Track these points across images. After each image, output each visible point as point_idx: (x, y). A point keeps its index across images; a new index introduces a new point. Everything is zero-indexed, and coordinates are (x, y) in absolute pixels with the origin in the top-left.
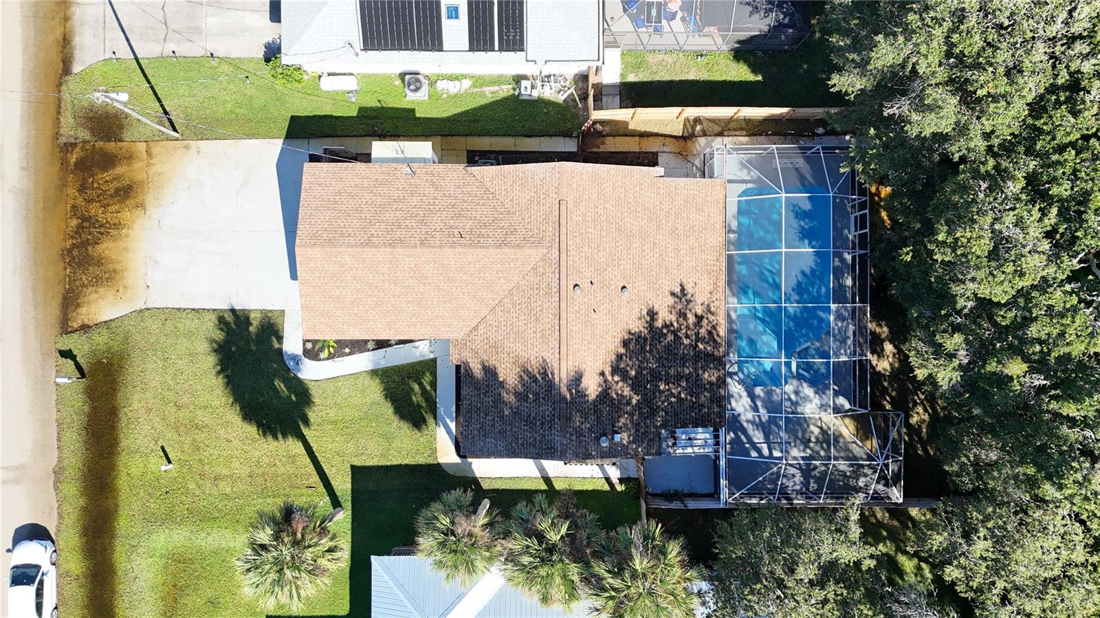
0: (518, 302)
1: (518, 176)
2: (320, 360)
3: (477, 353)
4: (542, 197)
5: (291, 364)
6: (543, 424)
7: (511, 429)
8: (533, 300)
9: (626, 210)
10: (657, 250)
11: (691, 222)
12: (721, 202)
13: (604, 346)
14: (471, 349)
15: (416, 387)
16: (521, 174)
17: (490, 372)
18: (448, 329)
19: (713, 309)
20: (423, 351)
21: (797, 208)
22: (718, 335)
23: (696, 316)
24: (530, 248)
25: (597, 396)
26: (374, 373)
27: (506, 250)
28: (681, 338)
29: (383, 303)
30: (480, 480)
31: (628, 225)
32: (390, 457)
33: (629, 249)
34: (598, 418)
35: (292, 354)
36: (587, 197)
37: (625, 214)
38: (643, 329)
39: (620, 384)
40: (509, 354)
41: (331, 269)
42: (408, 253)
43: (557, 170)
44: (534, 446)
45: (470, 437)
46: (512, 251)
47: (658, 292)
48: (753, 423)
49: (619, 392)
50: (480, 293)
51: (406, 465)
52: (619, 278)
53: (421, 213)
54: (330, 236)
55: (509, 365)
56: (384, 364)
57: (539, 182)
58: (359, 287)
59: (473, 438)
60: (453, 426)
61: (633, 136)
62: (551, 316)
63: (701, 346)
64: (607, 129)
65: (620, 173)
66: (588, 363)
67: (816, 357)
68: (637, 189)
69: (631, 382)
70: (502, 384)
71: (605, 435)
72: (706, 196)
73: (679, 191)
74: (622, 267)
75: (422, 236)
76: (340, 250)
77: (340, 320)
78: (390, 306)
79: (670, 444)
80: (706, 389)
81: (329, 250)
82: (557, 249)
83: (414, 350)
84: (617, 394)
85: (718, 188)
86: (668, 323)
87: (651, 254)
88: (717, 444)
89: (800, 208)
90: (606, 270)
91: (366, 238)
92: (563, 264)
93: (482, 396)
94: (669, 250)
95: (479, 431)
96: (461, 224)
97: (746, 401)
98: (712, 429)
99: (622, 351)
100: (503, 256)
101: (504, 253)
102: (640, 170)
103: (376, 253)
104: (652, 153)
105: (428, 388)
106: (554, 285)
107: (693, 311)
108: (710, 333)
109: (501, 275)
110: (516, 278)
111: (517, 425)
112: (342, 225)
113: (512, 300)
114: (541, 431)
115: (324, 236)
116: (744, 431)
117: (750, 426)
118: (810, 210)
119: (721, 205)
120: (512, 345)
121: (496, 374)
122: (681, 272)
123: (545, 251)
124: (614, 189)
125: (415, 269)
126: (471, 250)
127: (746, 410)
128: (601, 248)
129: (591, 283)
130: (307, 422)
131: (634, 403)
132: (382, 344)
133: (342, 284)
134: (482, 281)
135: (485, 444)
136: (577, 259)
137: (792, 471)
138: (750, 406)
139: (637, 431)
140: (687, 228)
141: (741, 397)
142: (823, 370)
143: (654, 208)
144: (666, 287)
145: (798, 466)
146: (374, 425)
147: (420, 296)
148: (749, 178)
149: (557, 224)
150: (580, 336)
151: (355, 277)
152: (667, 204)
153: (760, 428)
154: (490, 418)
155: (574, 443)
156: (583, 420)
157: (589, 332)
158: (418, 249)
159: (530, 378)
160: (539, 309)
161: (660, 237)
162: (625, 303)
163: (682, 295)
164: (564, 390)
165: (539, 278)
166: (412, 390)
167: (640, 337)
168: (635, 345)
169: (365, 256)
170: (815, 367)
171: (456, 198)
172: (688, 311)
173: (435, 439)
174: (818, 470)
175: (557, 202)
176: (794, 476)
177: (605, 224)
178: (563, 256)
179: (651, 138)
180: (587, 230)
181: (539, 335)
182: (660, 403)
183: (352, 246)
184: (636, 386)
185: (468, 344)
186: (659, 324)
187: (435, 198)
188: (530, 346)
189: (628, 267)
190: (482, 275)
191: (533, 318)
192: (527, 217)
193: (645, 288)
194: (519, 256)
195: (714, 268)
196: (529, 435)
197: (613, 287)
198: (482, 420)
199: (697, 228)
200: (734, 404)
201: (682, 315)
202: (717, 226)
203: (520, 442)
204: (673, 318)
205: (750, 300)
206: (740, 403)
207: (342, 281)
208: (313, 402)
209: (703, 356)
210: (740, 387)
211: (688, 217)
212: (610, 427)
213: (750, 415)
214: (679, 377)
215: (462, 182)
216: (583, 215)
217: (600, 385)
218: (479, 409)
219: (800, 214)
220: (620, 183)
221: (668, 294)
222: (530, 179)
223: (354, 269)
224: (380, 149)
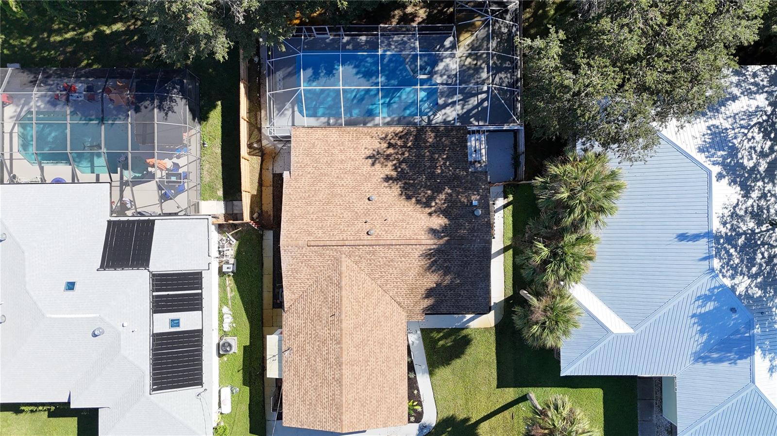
0: (380, 274)
1: (291, 275)
2: (422, 411)
3: (416, 302)
4: (305, 258)
5: (426, 431)
6: (466, 256)
7: (470, 278)
8: (379, 264)
9: (314, 198)
10: (342, 175)
11: (322, 152)
12: (307, 131)
13: (411, 213)
14: (414, 306)
15: (441, 343)
16: (290, 273)
17: (430, 293)
18: (400, 323)
19: (384, 136)
20: (415, 338)
21: (311, 78)
22: (402, 132)
23: (388, 148)
24: (341, 267)
25: (446, 218)
26: (431, 373)
27: (343, 283)
28: (404, 158)
29: (382, 370)
30: (506, 297)
31: (324, 197)
32: (491, 360)
33: (342, 196)
34: (461, 217)
35: (419, 430)
36: (305, 226)
37: (317, 199)
38: (398, 185)
39: (437, 201)
40: (417, 280)
41: (357, 407)
42: (346, 353)
43: (286, 248)
44: (481, 262)
45: (476, 306)
46: (343, 279)
47: (372, 175)
48: (464, 105)
49: (443, 202)
50: (374, 301)
51: (496, 349)
52: (362, 202)
53: (317, 343)
54: (334, 408)
55: (425, 280)
56: (425, 366)
57: (295, 260)
58: (370, 387)
59: (476, 304)
60: (468, 316)
61: (261, 191)
62: (390, 251)
63: (410, 144)
64: (257, 209)
65: (288, 203)
66: (423, 224)
67: (416, 63)
68: (299, 190)
69: (436, 194)
70: (438, 285)
71: (473, 212)
72: (304, 141)
73: (300, 161)
74: (354, 201)
75: (334, 343)
76: (344, 401)
77: (394, 400)
78: (383, 365)
79: (479, 165)
80: (440, 140)
81: (344, 409)
82: (342, 247)
83: (415, 345)
84: (444, 203)
85: (297, 133)
86: (394, 167)
87: (345, 180)
88: (478, 132)
89: (311, 76)
90: (356, 212)
91: (336, 383)
92: (352, 243)
93: (446, 298)
94: (342, 167)
95: (472, 300)
96: (325, 315)
97: (448, 110)
98: (468, 135)
99: (414, 200)
100: (348, 285)
101: (345, 285)
102: (286, 188)
103: (346, 376)
104: (273, 178)
105: (441, 334)
106: (367, 249)
107: (385, 150)
108: (400, 138)
109: (361, 286)
110: (363, 276)
111: (467, 274)
112: (326, 400)
113: (379, 278)
114: (471, 257)
115: (334, 412)
116: (469, 111)
117: (466, 107)
118: (313, 69)
119: (310, 130)
120: (411, 278)
121: (431, 289)
122: (357, 158)
123: (344, 256)
124: (299, 207)
125: (357, 348)
126: (344, 308)
127: (455, 110)
128: (341, 216)
129: (366, 222)
130: (467, 420)
131: (451, 191)
132: (411, 368)
133: (369, 399)
134: (365, 300)
135: (481, 296)
136: (349, 233)
137: (497, 79)
138: (452, 107)
139: (470, 189)
140: (326, 154)
141: (445, 114)
142: (426, 59)
143: (312, 178)
144: (368, 169)
145: (494, 76)
146: (468, 372)
147: (376, 344)
148: (291, 110)
149: (324, 248)
150: (403, 230)
151: (364, 390)
152: (310, 169)
153: (467, 100)
154: (462, 292)
155: (479, 234)
156: (463, 227)
157: (401, 224)
158: (343, 346)
159: (434, 265)
160: (385, 259)
161: (333, 173)
162: (380, 198)
163: (374, 158)
164: (442, 242)
165: (363, 260)
166: (443, 346)
167: (404, 187)
168: (409, 192)
169: (348, 383)
170: (424, 64)
171: (307, 319)
172: (385, 153)
173: (478, 329)
174: (496, 61)
175: (308, 248)
176: (501, 78)
177: (324, 213)
178: (347, 243)
179: (263, 179)
180: (328, 226)
181: (403, 259)
182: (450, 173)
183: (341, 393)
184: (438, 190)
185: (410, 308)
186: (394, 174)
187: (307, 333)
188: (411, 266)
189: (354, 196)
190: (361, 300)
191: (392, 264)
192: (319, 269)
193: (369, 184)
194: (347, 274)
195: (355, 135)
196: (474, 265)
197: (369, 207)
198: (464, 298)
199: (326, 148)
200: (450, 119)
201: (388, 157)
202: (325, 133)
203: (479, 272)
204: (390, 164)
205: (376, 108)
206: (450, 114)
207: (366, 399)
208: (452, 415)
209: (416, 143)
210: (438, 115)
211: (319, 154)
212: (467, 208)
213: (458, 107)
214: (432, 160)
215: (295, 314)
216: (318, 229)
217: (438, 216)
218: (456, 300)
219: (315, 77)
220: (295, 203)
221: (373, 168)
222: (293, 267)
223: (358, 391)
224: (272, 372)
